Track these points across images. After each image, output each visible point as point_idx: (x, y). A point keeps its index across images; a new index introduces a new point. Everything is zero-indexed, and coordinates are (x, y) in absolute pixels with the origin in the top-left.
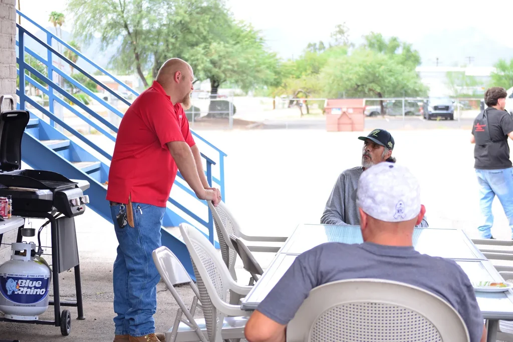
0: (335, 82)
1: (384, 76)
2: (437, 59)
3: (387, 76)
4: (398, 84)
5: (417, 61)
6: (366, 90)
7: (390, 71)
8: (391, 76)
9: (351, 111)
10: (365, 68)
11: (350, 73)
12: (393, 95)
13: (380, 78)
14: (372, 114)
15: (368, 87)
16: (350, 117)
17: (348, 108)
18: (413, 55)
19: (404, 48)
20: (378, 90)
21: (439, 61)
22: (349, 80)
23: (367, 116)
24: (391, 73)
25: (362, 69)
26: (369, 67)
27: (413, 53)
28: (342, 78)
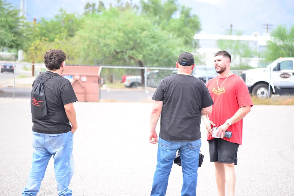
0: (91, 47)
1: (146, 42)
2: (231, 26)
3: (150, 43)
4: (162, 52)
5: (196, 27)
6: (126, 57)
7: (154, 37)
8: (154, 42)
9: (84, 79)
10: (124, 32)
11: (108, 38)
12: (156, 64)
13: (142, 44)
14: (132, 85)
15: (127, 55)
16: (83, 86)
17: (80, 76)
18: (192, 21)
19: (182, 13)
20: (140, 57)
21: (233, 28)
22: (106, 45)
23: (127, 87)
24: (154, 40)
25: (121, 34)
26: (130, 32)
27: (193, 18)
28: (99, 43)
